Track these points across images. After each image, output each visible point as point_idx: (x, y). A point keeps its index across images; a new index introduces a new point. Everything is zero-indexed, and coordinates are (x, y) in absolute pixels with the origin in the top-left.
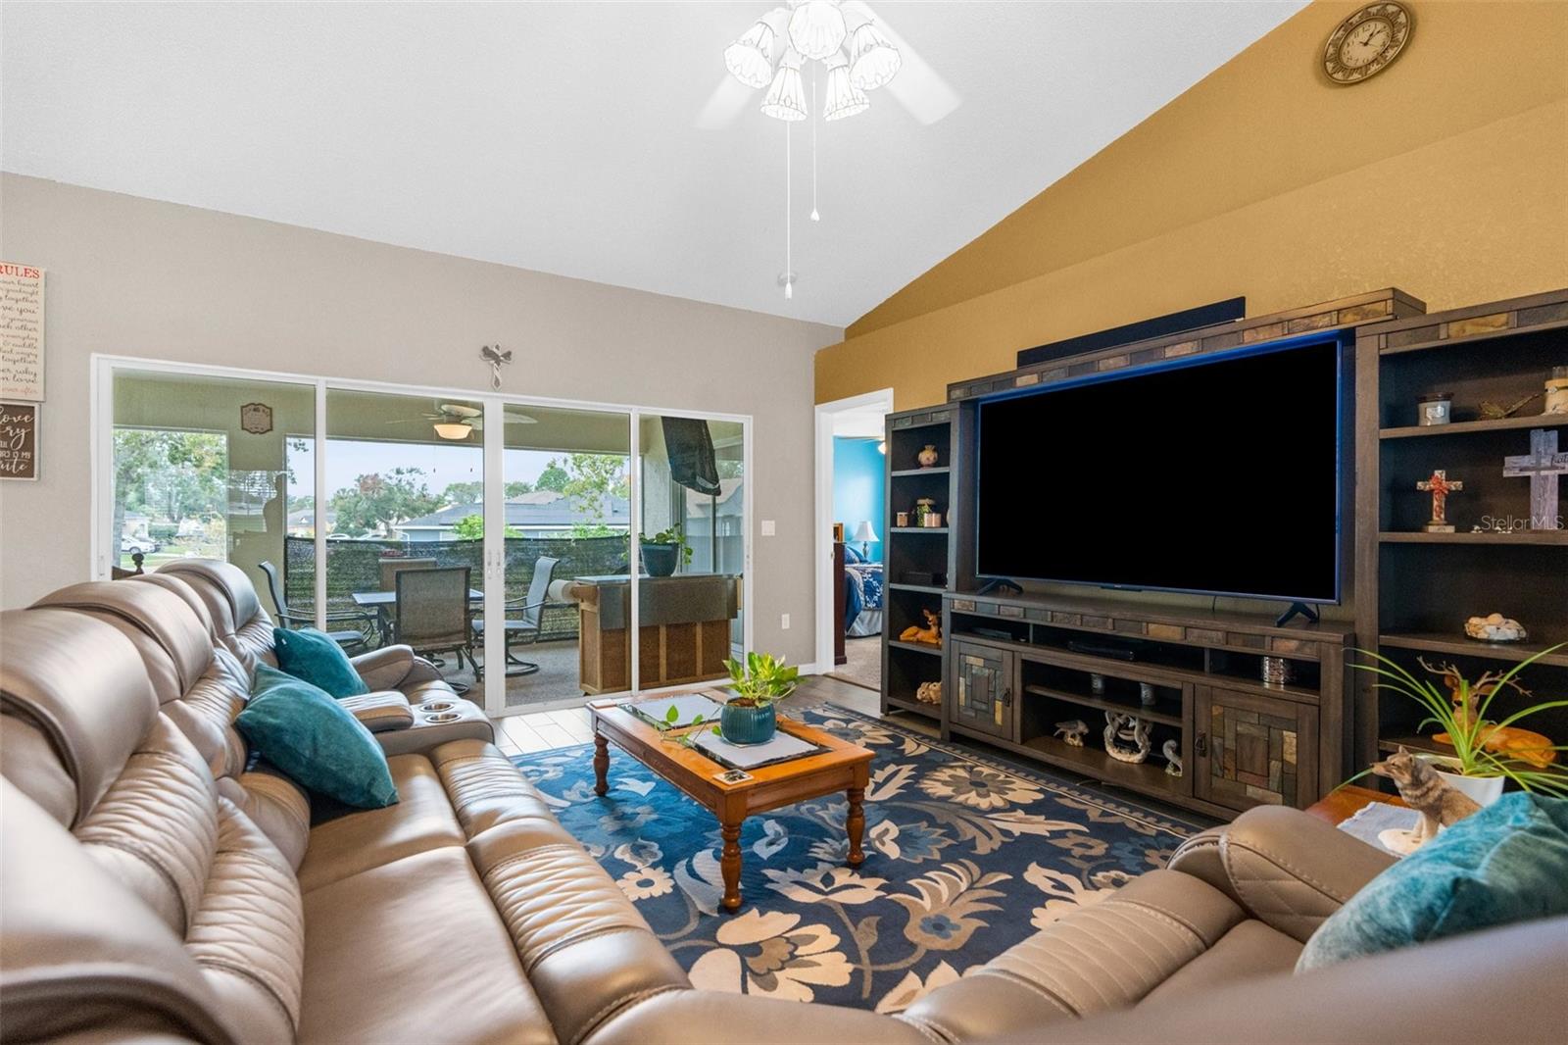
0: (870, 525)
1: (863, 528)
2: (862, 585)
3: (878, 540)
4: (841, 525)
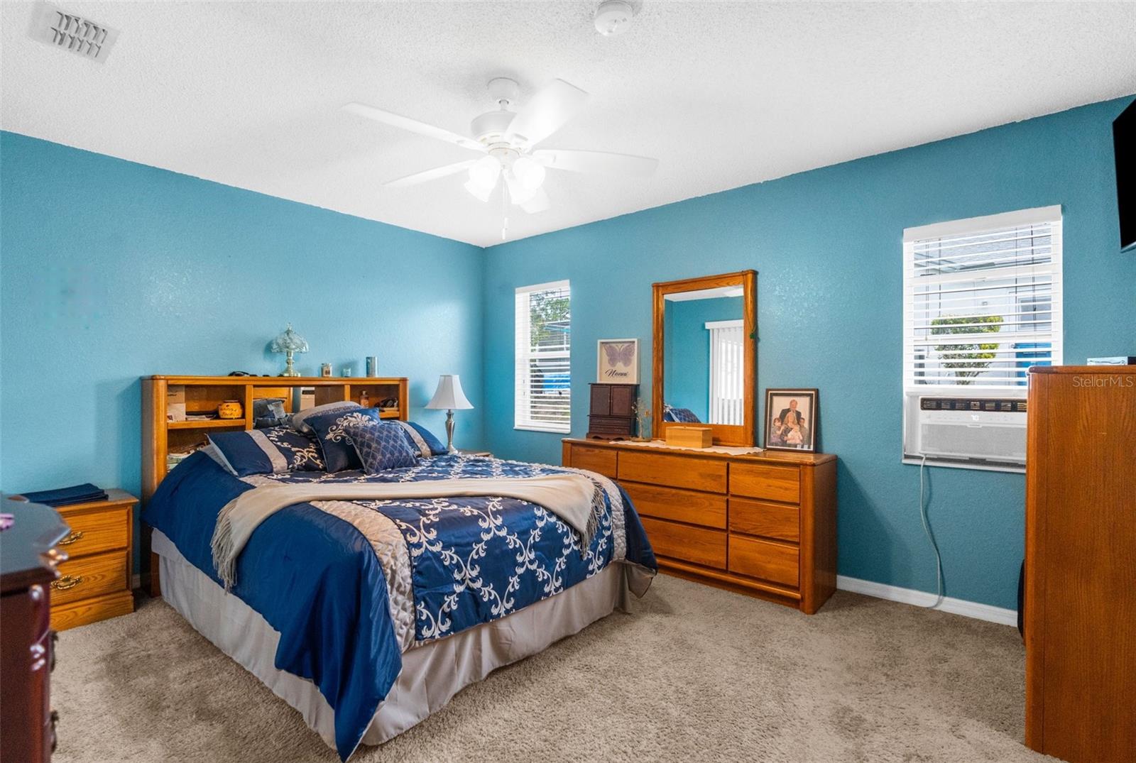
0: (456, 380)
1: (445, 385)
2: (405, 573)
3: (473, 407)
4: (404, 380)
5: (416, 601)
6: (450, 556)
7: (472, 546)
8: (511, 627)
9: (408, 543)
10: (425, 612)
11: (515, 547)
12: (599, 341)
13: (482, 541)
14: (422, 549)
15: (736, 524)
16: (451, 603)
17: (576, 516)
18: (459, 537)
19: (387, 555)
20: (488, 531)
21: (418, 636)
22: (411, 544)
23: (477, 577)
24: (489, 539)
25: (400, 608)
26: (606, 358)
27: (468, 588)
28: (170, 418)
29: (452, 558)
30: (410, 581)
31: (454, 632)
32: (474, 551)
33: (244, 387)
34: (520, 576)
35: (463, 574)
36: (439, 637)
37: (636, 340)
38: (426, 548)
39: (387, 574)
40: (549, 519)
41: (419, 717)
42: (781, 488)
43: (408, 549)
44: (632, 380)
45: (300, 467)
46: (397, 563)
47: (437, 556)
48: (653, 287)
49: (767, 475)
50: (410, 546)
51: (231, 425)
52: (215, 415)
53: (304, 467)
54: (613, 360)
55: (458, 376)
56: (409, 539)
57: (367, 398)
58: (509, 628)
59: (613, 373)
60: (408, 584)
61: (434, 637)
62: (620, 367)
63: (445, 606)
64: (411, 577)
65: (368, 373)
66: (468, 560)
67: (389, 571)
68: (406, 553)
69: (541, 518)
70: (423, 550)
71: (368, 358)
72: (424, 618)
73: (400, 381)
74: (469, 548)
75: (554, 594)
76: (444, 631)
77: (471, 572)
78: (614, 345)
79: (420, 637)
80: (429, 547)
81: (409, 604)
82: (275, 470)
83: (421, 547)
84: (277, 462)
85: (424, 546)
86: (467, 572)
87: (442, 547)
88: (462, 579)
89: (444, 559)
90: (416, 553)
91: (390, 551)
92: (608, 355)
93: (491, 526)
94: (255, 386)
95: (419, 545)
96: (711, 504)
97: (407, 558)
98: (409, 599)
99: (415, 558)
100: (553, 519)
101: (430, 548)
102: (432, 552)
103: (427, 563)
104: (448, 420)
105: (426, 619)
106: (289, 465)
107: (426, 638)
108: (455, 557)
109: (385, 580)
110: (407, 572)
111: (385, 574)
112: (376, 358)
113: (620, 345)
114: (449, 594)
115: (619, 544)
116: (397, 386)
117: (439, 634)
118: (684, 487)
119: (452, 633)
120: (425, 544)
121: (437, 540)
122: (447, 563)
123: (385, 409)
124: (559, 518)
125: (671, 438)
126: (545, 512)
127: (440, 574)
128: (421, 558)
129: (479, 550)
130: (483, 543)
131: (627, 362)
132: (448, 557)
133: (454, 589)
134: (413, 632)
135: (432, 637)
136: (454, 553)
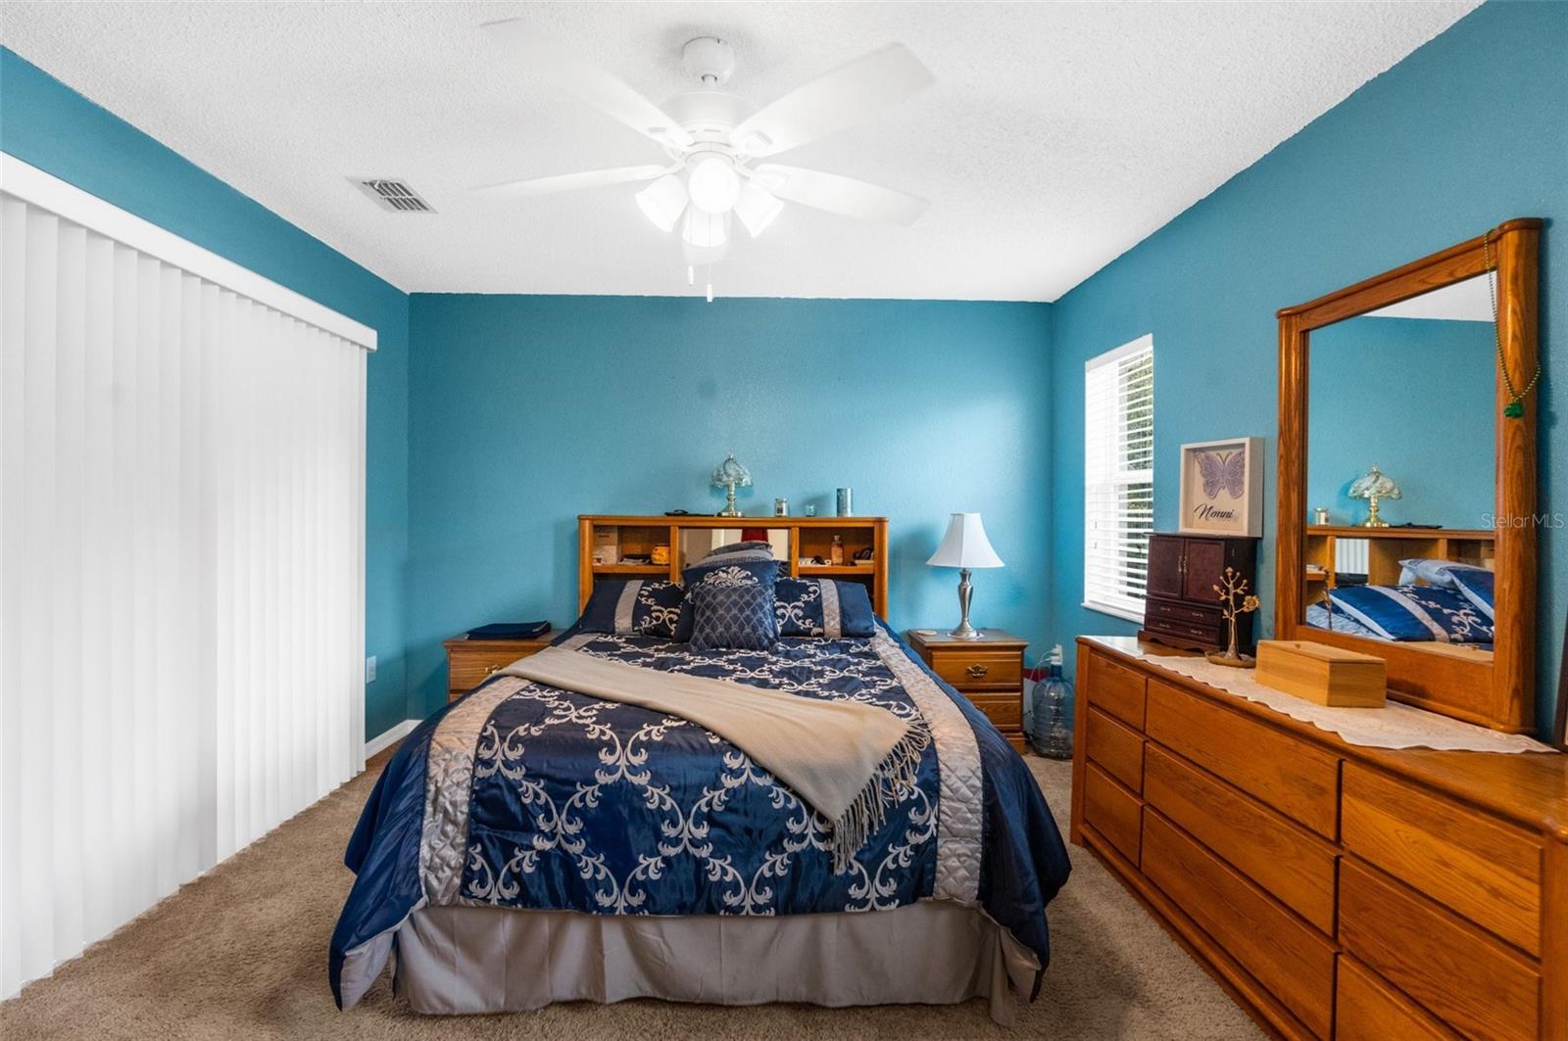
2: (458, 797)
4: (881, 521)
5: (472, 840)
6: (532, 791)
7: (575, 786)
8: (662, 937)
9: (477, 755)
10: (480, 860)
11: (659, 807)
12: (1184, 447)
13: (594, 782)
14: (491, 770)
15: (1356, 934)
16: (526, 863)
17: (819, 788)
18: (555, 768)
19: (439, 765)
20: (610, 770)
21: (464, 889)
22: (479, 759)
23: (577, 837)
24: (610, 782)
25: (449, 842)
26: (1199, 481)
27: (559, 846)
28: (599, 560)
29: (537, 795)
30: (465, 809)
31: (525, 906)
32: (577, 796)
33: (668, 528)
34: (666, 860)
35: (552, 824)
36: (496, 903)
37: (1246, 441)
38: (499, 770)
39: (429, 791)
40: (754, 779)
41: (487, 1004)
42: (1479, 883)
43: (473, 765)
44: (1240, 529)
45: (648, 631)
46: (446, 779)
47: (513, 787)
48: (1280, 316)
49: (1439, 828)
50: (479, 761)
51: (655, 572)
52: (646, 558)
53: (654, 631)
54: (1211, 487)
55: (977, 516)
56: (481, 751)
57: (841, 546)
58: (660, 940)
59: (1208, 512)
60: (462, 812)
61: (490, 900)
62: (1223, 500)
63: (513, 862)
64: (470, 804)
65: (838, 511)
66: (564, 806)
67: (432, 788)
68: (468, 769)
69: (735, 773)
70: (493, 771)
71: (838, 490)
72: (476, 867)
73: (874, 522)
74: (568, 788)
75: (752, 913)
76: (507, 897)
77: (567, 826)
78: (1213, 453)
79: (467, 892)
80: (503, 769)
81: (460, 840)
82: (617, 630)
83: (492, 767)
84: (621, 621)
85: (496, 766)
86: (560, 823)
87: (524, 776)
88: (551, 831)
89: (524, 793)
90: (482, 772)
91: (444, 760)
92: (1204, 476)
93: (622, 763)
94: (680, 527)
95: (489, 763)
96: (1301, 857)
97: (468, 775)
98: (463, 834)
99: (479, 779)
100: (764, 781)
101: (505, 772)
102: (505, 778)
103: (494, 791)
104: (962, 584)
105: (480, 870)
106: (634, 626)
107: (476, 897)
108: (544, 795)
109: (424, 797)
110: (462, 796)
111: (426, 791)
112: (849, 490)
113: (1224, 453)
114: (522, 848)
115: (951, 871)
116: (871, 529)
117: (498, 900)
118: (1250, 792)
119: (519, 906)
120: (499, 763)
121: (521, 761)
122: (527, 801)
123: (857, 562)
124: (780, 782)
125: (1266, 667)
126: (748, 765)
127: (513, 816)
128: (487, 783)
129: (588, 797)
130: (597, 787)
131: (1235, 486)
132: (531, 791)
133: (531, 842)
134: (457, 881)
135: (486, 899)
136: (542, 789)
